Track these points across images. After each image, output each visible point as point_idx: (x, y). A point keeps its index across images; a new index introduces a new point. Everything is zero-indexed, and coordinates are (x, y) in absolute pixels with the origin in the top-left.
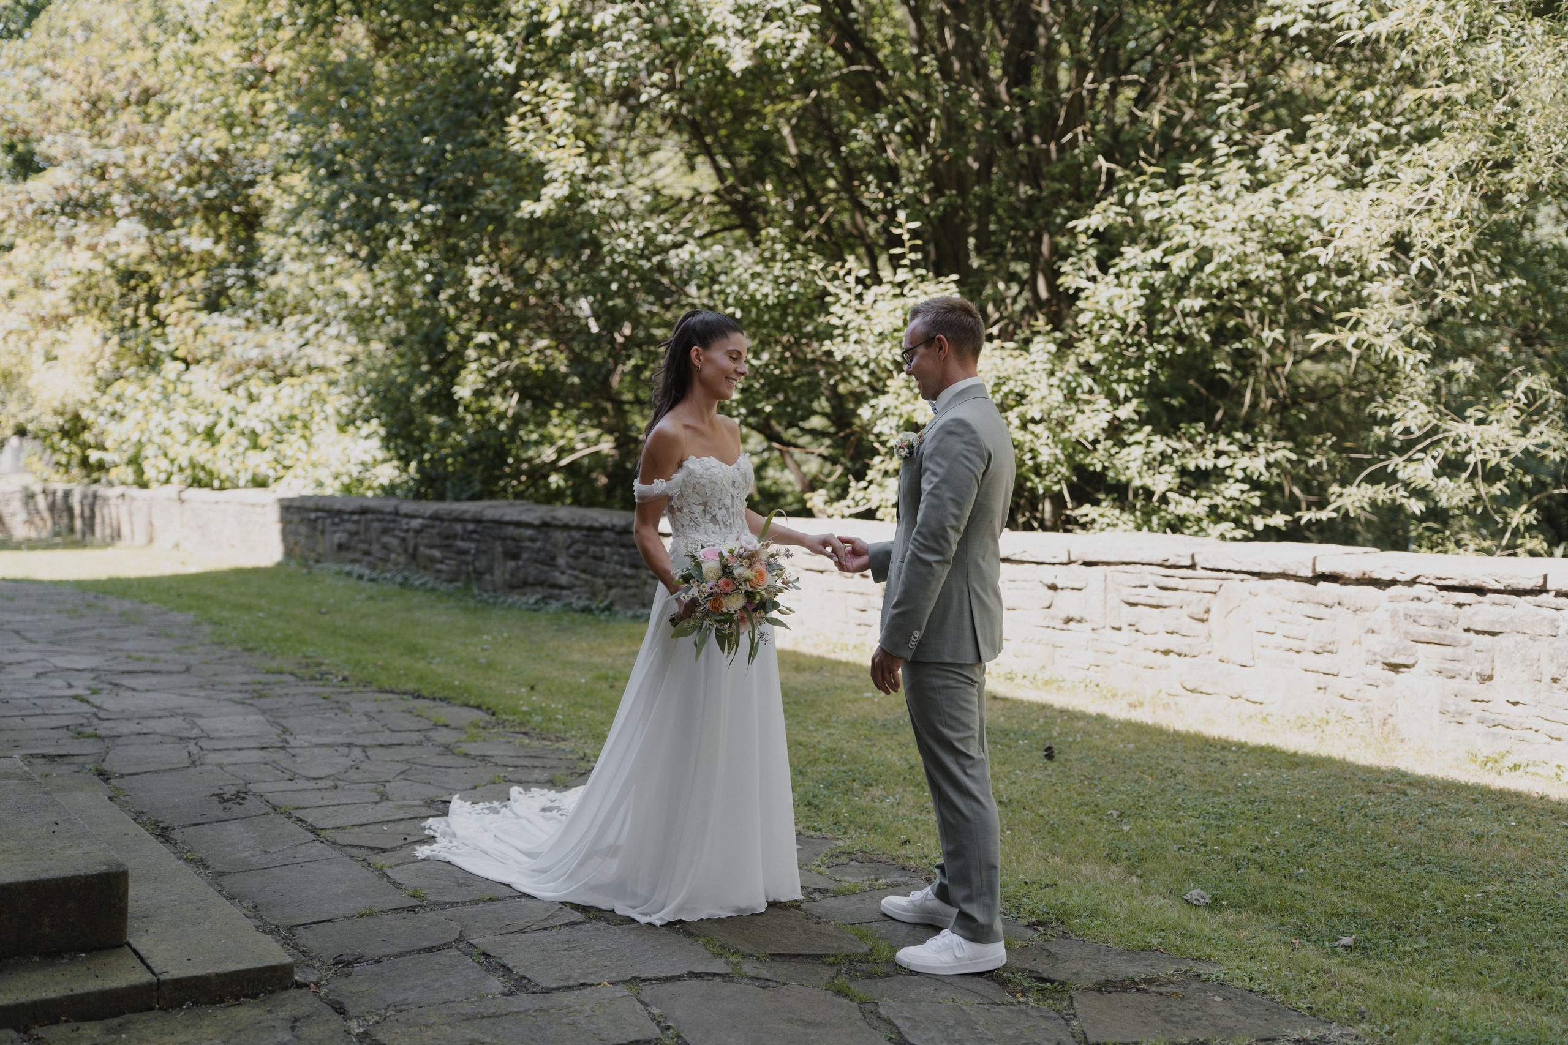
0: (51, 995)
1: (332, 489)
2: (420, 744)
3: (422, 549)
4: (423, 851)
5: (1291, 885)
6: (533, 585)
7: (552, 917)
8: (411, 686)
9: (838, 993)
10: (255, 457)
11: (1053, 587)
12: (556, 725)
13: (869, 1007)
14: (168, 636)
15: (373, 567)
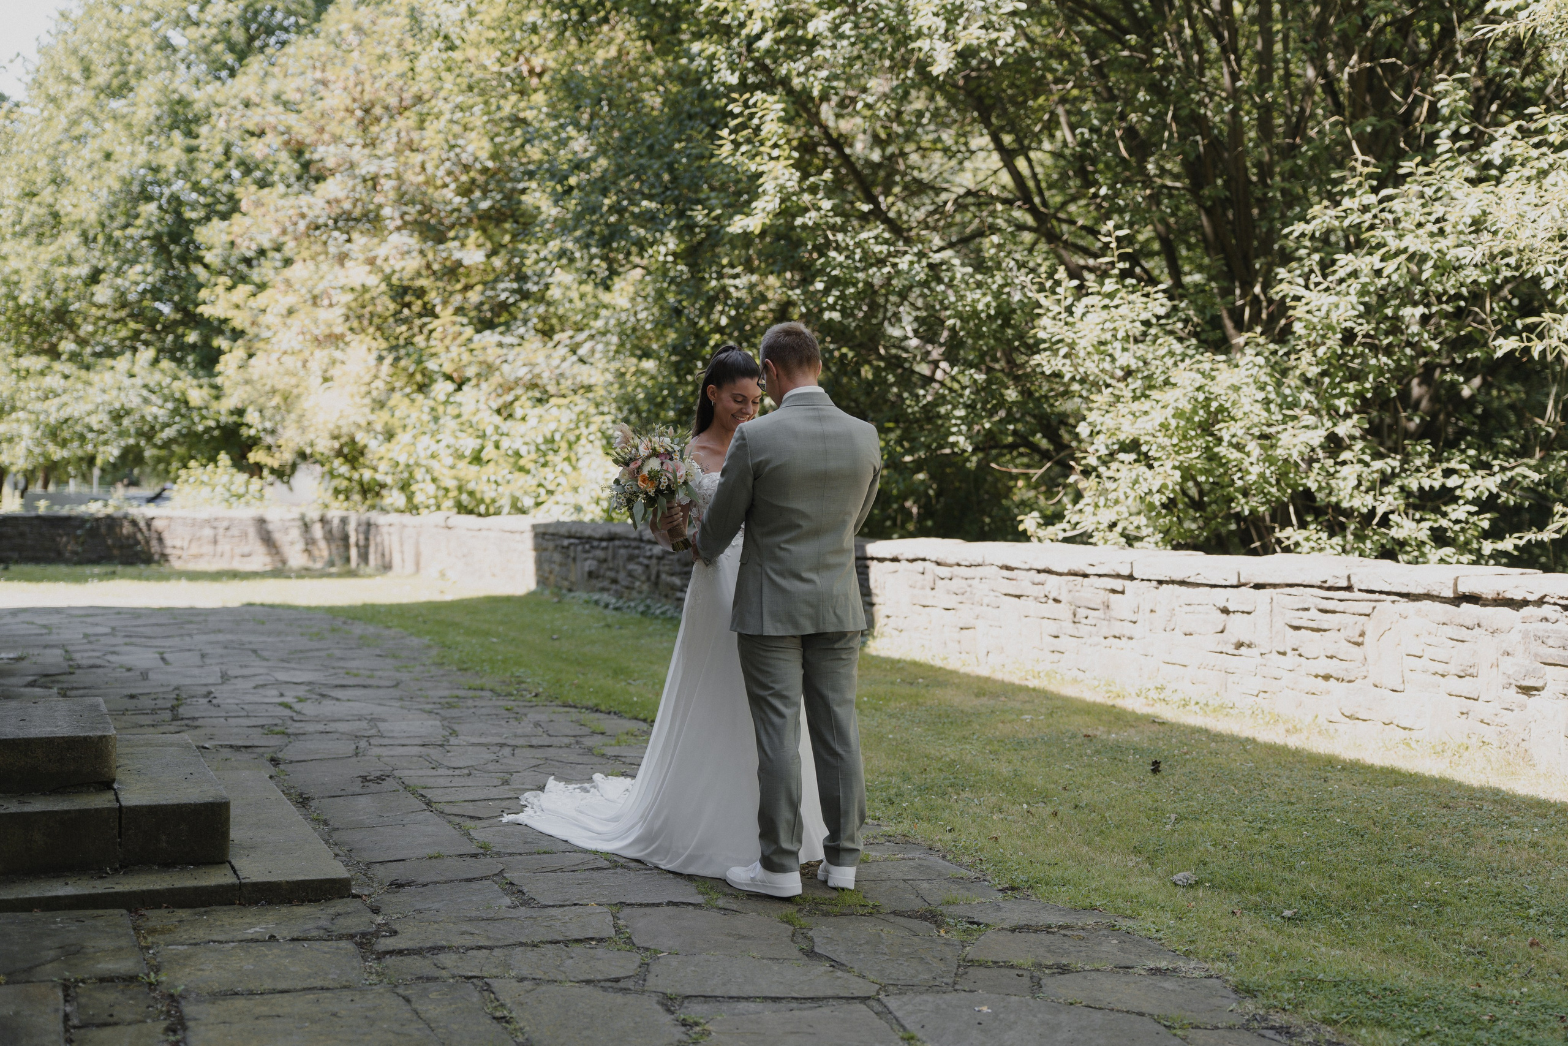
1: (594, 514)
2: (568, 746)
3: (664, 576)
4: (507, 818)
7: (586, 862)
9: (785, 921)
11: (1225, 611)
13: (803, 931)
14: (395, 657)
15: (619, 596)
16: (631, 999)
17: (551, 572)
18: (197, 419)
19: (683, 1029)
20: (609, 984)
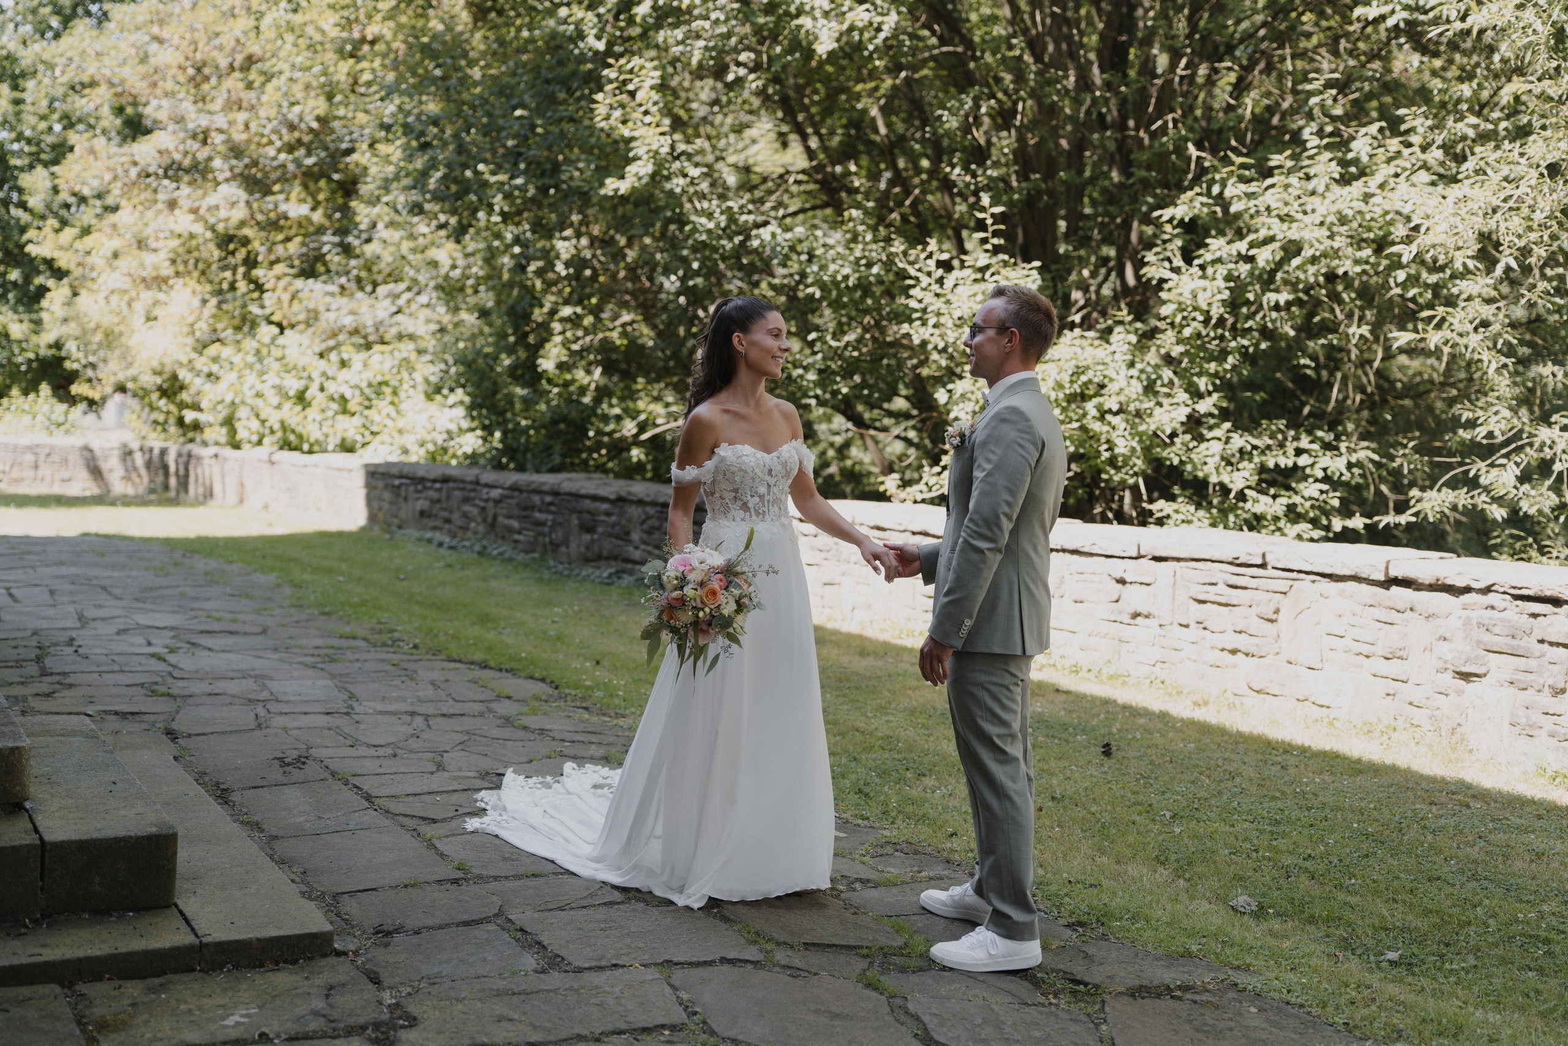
0: (98, 953)
1: (417, 455)
2: (481, 715)
3: (500, 519)
5: (1341, 896)
6: (607, 558)
7: (591, 895)
8: (479, 656)
9: (869, 985)
10: (343, 422)
11: (1122, 581)
12: (616, 701)
13: (898, 1001)
14: (249, 597)
15: (453, 536)
17: (380, 509)
18: (17, 351)
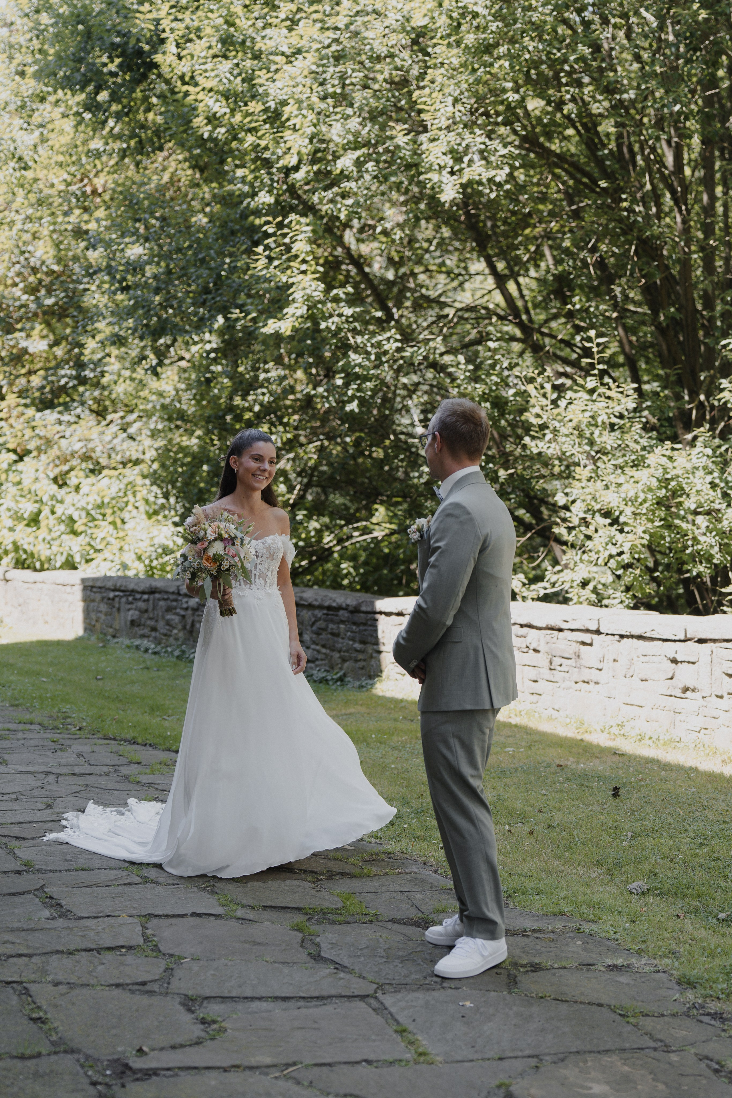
1: (134, 570)
9: (297, 929)
11: (675, 661)
13: (312, 937)
15: (157, 641)
16: (155, 1000)
17: (97, 621)
19: (202, 1027)
20: (137, 987)
